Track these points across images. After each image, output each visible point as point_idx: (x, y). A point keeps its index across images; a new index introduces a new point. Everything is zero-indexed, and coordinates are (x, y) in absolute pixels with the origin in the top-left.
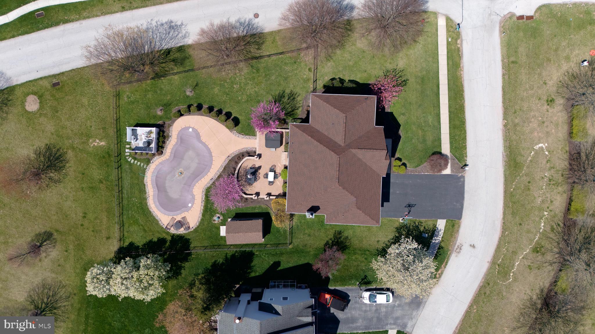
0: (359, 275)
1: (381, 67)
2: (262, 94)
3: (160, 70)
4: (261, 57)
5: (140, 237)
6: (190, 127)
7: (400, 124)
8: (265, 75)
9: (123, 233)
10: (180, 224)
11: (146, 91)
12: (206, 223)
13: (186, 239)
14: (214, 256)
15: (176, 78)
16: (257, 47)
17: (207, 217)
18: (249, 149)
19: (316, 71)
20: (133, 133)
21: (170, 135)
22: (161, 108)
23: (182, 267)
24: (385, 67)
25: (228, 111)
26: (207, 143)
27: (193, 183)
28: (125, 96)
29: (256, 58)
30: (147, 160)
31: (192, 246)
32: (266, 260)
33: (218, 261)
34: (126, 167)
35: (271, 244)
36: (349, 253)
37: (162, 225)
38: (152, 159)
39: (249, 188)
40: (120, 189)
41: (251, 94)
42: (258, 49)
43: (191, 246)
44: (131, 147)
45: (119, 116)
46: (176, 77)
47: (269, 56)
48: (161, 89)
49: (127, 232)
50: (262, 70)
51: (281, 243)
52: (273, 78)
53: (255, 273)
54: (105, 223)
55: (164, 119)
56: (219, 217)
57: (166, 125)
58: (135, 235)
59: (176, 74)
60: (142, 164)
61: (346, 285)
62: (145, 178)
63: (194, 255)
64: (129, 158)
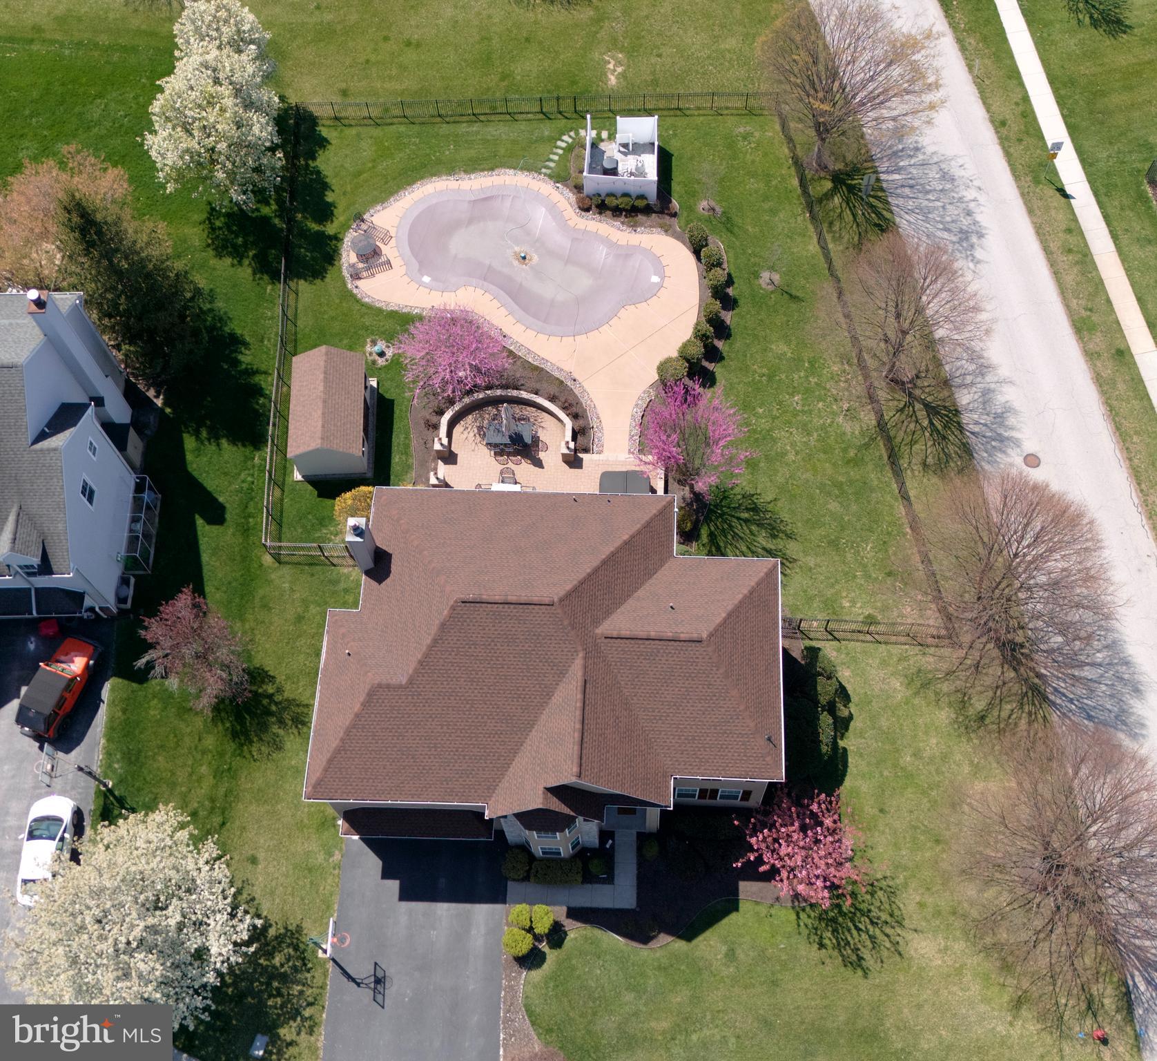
0: (139, 790)
1: (906, 868)
2: (776, 471)
3: (833, 210)
4: (898, 473)
5: (339, 164)
6: (663, 278)
7: (695, 942)
8: (842, 483)
9: (356, 125)
10: (371, 256)
11: (768, 177)
12: (367, 321)
13: (325, 271)
14: (262, 341)
15: (811, 248)
16: (930, 460)
17: (389, 325)
18: (596, 434)
19: (869, 638)
20: (644, 145)
21: (639, 229)
22: (719, 209)
23: (241, 259)
24: (906, 885)
25: (718, 376)
26: (614, 321)
27: (491, 287)
28: (748, 128)
29: (893, 457)
30: (563, 174)
31: (302, 285)
32: (230, 483)
33: (247, 352)
34: (546, 129)
35: (282, 500)
36: (221, 754)
37: (372, 211)
38: (567, 186)
39: (472, 434)
40: (482, 118)
41: (774, 440)
42: (925, 465)
43: (302, 282)
44: (602, 140)
45: (691, 115)
46: (813, 247)
47: (905, 497)
48: (773, 212)
49: (358, 135)
50: (854, 473)
51: (284, 530)
52: (834, 506)
53: (193, 451)
54: (387, 85)
55: (685, 214)
56: (382, 354)
57: (667, 219)
58: (348, 152)
59: (823, 248)
60: (552, 165)
61: (108, 740)
62: (512, 172)
63: (273, 290)
64: (570, 137)
